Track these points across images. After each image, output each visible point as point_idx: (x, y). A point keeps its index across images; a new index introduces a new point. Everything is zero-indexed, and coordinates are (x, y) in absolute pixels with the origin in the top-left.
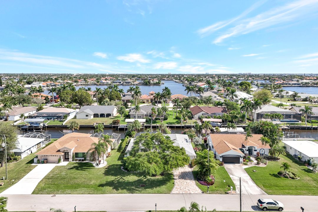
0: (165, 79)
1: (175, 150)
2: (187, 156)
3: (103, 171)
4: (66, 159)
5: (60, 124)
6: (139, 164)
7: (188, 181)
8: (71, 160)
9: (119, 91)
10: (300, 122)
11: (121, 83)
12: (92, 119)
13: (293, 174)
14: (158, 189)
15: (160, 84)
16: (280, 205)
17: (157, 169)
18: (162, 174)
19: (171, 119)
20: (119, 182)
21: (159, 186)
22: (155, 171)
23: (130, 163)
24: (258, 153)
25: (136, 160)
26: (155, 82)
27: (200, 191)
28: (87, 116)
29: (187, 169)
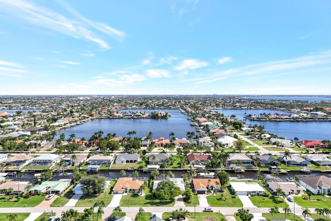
0: (171, 108)
1: (176, 188)
2: (181, 191)
3: (144, 198)
4: (126, 192)
5: (107, 168)
6: (161, 195)
7: (181, 202)
8: (128, 192)
9: (139, 139)
10: (254, 167)
11: (131, 116)
12: (126, 165)
13: (226, 199)
14: (168, 205)
15: (167, 117)
16: (212, 210)
17: (168, 197)
18: (170, 199)
19: (175, 165)
20: (152, 203)
21: (169, 204)
22: (167, 198)
23: (157, 194)
24: (215, 189)
25: (160, 193)
26: (163, 115)
27: (185, 206)
28: (122, 162)
29: (181, 196)
